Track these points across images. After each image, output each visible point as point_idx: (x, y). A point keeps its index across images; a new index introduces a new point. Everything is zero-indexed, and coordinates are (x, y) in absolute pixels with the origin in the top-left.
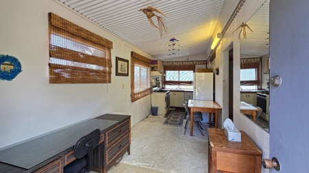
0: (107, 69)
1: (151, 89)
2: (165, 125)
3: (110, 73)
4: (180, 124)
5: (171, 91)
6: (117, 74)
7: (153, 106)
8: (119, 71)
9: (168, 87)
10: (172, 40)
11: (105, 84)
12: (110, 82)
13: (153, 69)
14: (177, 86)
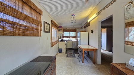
0: (39, 28)
1: (58, 40)
2: (68, 58)
3: (41, 30)
4: (74, 57)
5: (67, 41)
6: (45, 31)
7: (59, 48)
8: (46, 30)
9: (64, 39)
10: (73, 15)
11: (38, 37)
12: (41, 36)
13: (59, 30)
14: (69, 39)
